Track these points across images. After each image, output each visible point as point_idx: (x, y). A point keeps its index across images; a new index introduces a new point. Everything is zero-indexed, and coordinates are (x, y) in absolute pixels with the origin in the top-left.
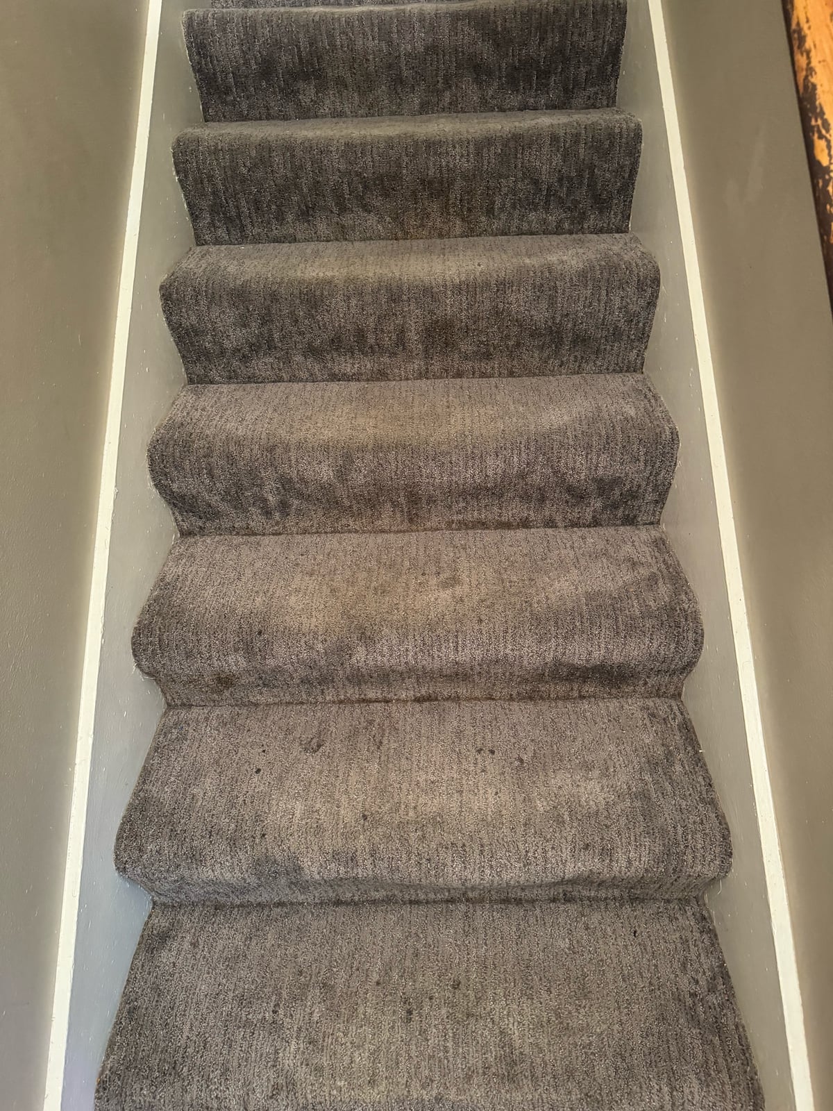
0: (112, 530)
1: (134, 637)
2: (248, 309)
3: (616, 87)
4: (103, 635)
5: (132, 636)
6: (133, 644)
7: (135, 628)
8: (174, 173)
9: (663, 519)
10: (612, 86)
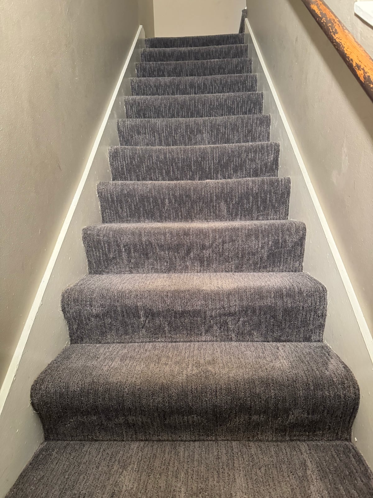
0: (34, 321)
1: (33, 385)
2: (121, 239)
3: (277, 174)
4: (15, 375)
5: (32, 384)
6: (32, 389)
7: (35, 381)
8: (97, 193)
9: (325, 338)
10: (276, 173)
